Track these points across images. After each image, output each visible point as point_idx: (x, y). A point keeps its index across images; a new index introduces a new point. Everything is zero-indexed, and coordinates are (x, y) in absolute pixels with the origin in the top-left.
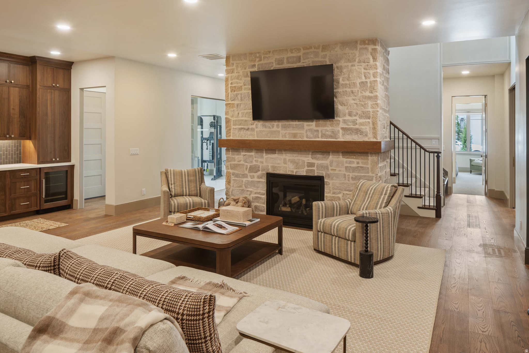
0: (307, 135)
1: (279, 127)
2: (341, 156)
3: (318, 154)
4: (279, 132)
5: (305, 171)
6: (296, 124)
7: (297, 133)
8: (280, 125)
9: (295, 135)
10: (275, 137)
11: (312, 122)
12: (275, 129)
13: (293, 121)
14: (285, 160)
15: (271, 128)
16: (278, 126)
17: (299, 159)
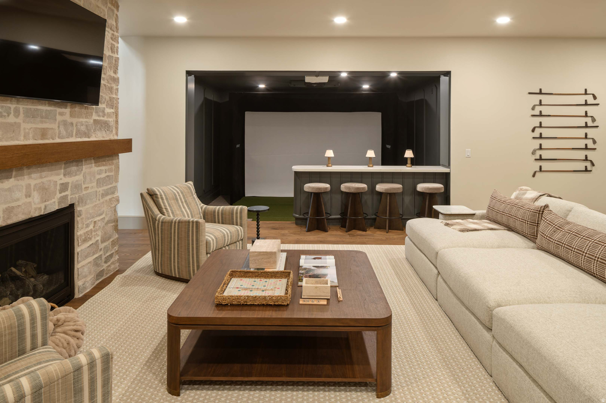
0: (60, 131)
1: (19, 114)
2: (94, 165)
3: (73, 166)
4: (18, 125)
5: (57, 202)
6: (46, 110)
7: (47, 128)
8: (21, 111)
9: (44, 133)
10: (12, 139)
11: (66, 108)
12: (11, 119)
13: (42, 104)
14: (28, 186)
15: (5, 116)
16: (17, 113)
17: (50, 181)
